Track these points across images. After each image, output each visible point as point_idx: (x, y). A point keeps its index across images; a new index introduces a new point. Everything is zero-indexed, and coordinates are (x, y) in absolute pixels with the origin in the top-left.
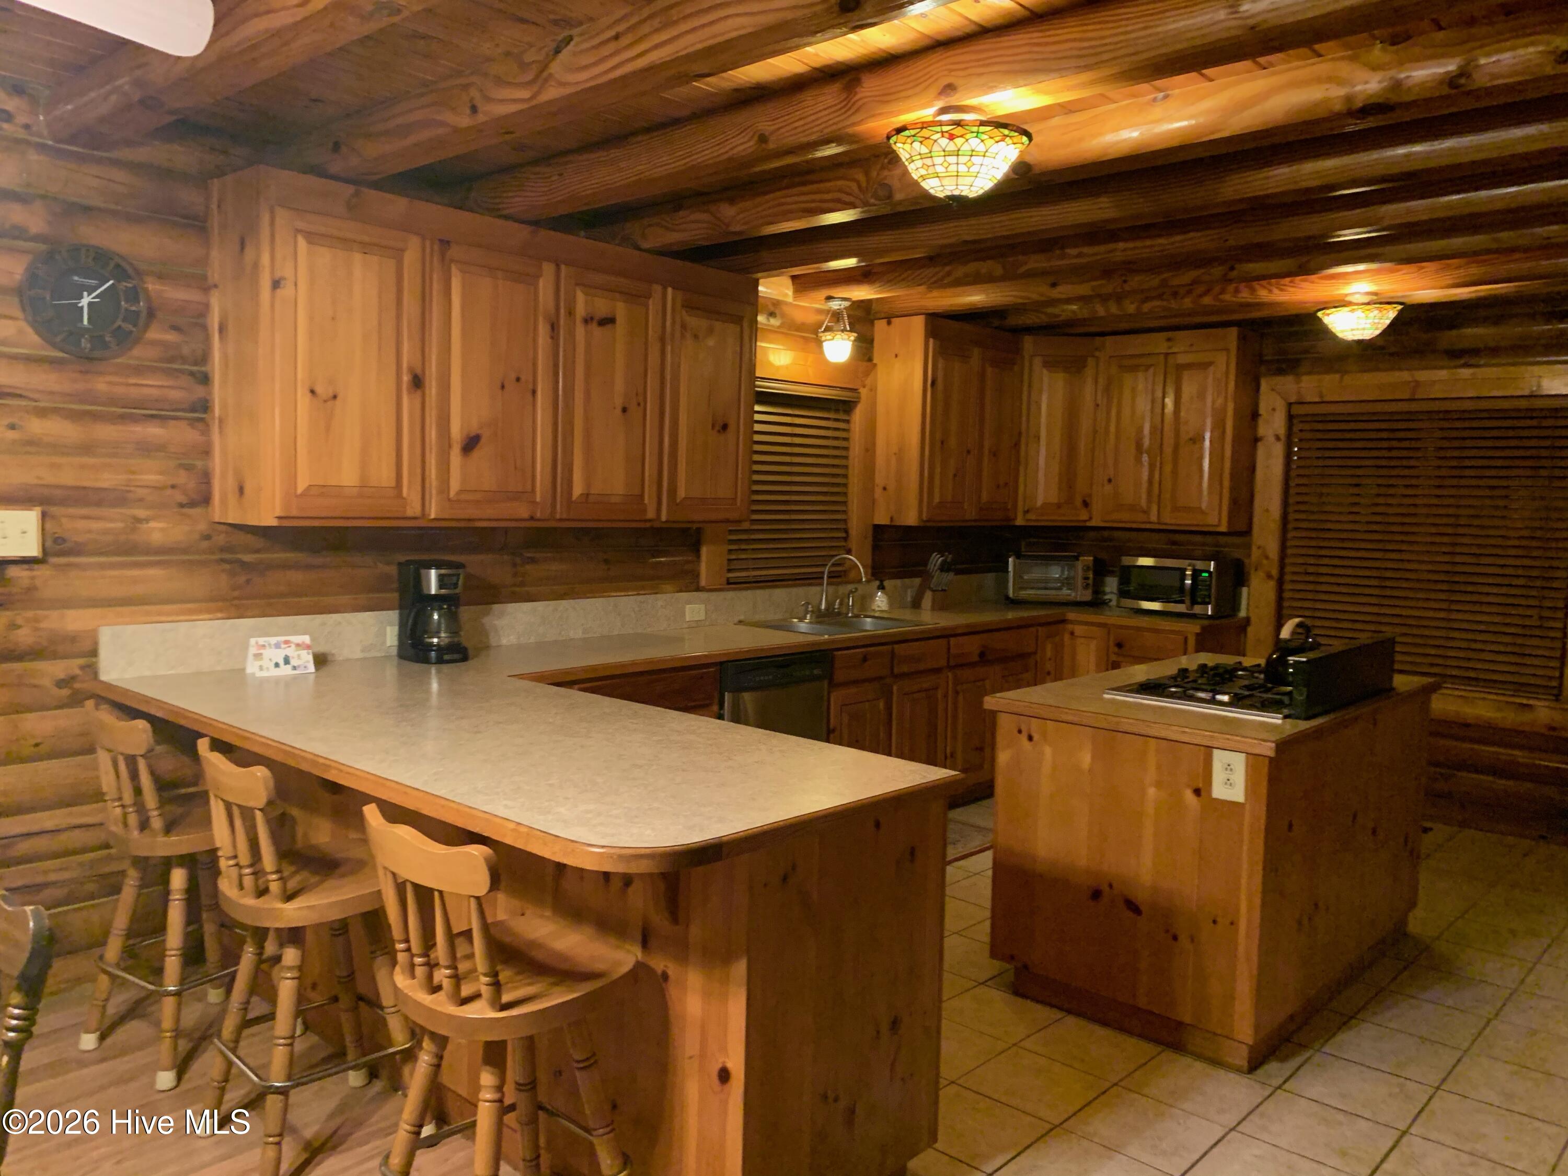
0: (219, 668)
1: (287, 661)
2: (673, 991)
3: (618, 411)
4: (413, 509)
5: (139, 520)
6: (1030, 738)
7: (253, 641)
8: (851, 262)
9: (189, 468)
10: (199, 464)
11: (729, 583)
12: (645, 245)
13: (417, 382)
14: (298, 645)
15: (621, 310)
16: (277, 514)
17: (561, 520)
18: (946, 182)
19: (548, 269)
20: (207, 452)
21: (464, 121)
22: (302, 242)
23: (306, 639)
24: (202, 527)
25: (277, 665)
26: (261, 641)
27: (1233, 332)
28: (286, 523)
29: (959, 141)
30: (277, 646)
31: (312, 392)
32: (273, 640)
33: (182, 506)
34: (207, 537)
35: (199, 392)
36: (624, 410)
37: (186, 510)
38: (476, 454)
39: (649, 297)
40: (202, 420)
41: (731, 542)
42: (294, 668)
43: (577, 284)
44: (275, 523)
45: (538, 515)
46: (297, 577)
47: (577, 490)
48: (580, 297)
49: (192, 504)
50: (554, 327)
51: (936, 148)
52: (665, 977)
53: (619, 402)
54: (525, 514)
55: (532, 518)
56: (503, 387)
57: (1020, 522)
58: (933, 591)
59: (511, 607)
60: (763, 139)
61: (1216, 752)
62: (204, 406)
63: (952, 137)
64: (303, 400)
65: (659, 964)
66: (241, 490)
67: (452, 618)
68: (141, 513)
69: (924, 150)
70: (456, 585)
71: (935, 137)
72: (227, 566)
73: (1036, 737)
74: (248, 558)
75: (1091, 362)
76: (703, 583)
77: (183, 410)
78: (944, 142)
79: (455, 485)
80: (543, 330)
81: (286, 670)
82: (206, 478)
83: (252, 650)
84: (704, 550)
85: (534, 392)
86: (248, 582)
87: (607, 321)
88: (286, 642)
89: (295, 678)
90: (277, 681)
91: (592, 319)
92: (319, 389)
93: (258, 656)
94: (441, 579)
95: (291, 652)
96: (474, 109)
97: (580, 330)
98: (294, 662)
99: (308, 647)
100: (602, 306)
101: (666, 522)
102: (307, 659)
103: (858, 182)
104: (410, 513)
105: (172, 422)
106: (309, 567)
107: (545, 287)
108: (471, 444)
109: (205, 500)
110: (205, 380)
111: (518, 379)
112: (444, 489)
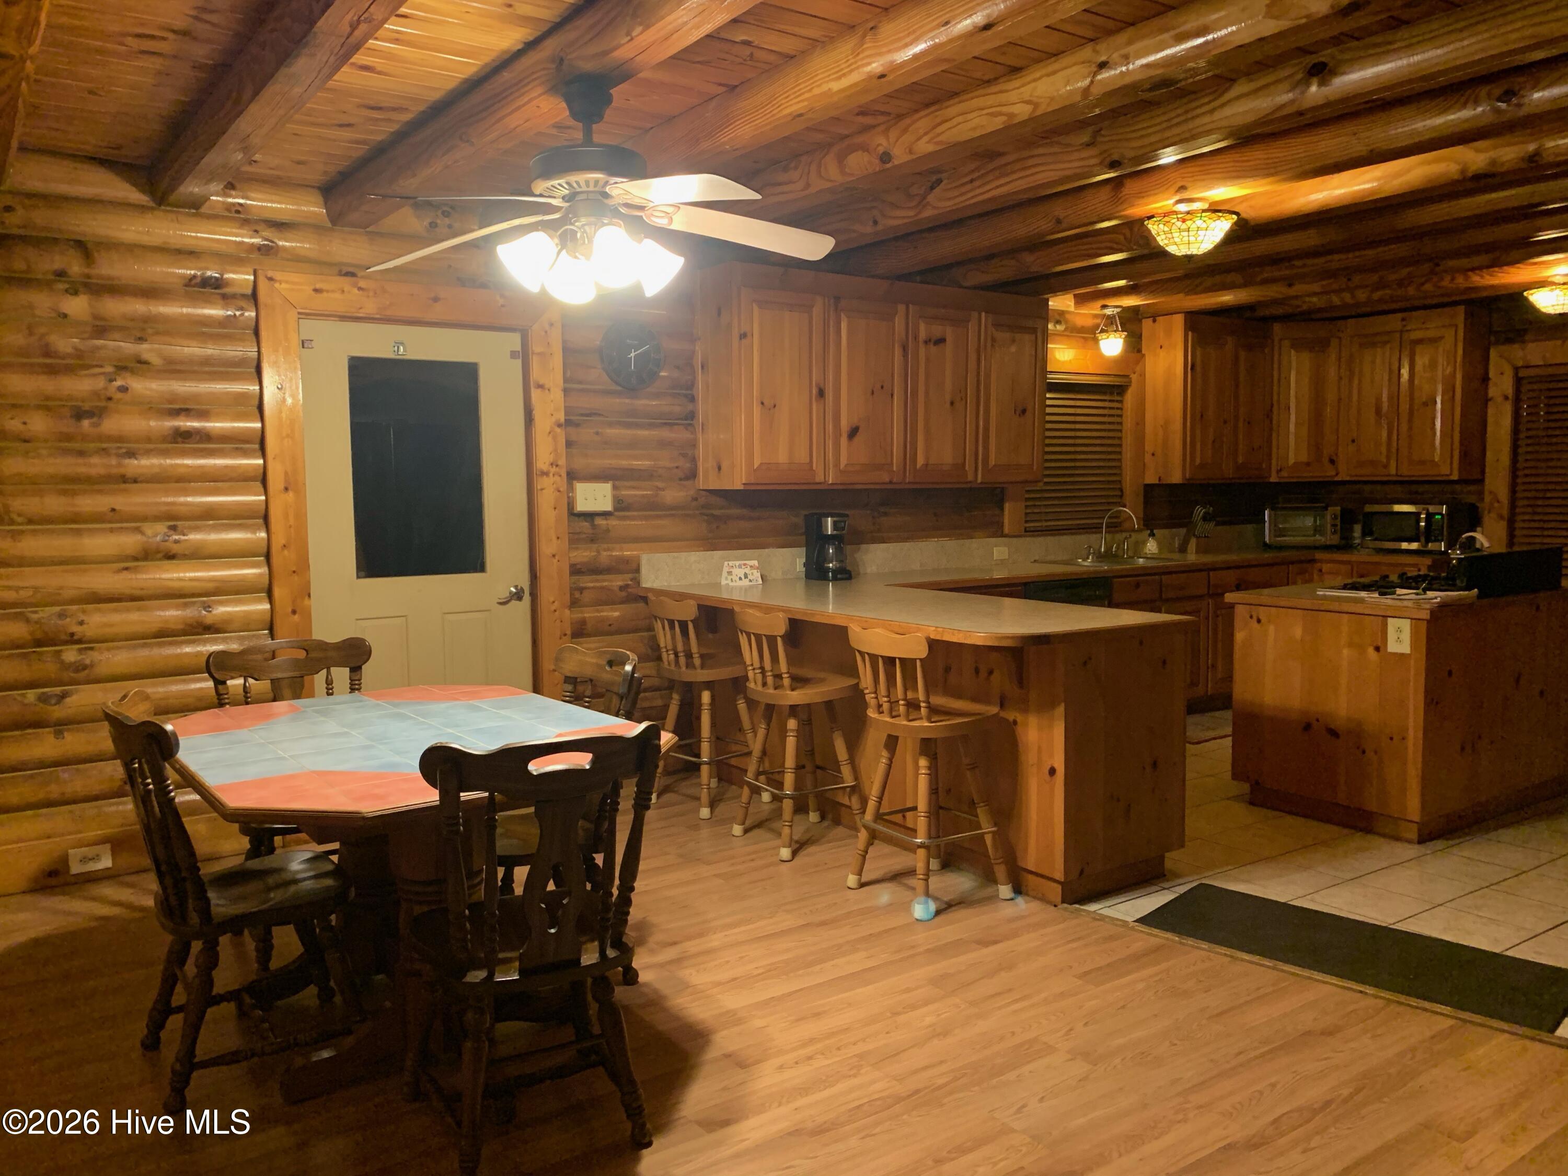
0: (702, 582)
1: (746, 576)
2: (1019, 729)
3: (948, 405)
4: (820, 478)
5: (658, 489)
6: (1259, 621)
7: (726, 563)
8: (1122, 283)
9: (684, 455)
10: (691, 453)
11: (1026, 531)
12: (966, 284)
13: (821, 393)
14: (751, 567)
15: (949, 332)
16: (744, 481)
17: (909, 483)
18: (1181, 247)
19: (901, 308)
20: (694, 445)
21: (869, 229)
22: (756, 308)
23: (755, 563)
24: (692, 493)
25: (740, 579)
26: (731, 563)
27: (1461, 309)
28: (748, 488)
29: (1189, 223)
30: (740, 567)
31: (762, 403)
32: (737, 563)
33: (681, 479)
34: (696, 499)
35: (690, 407)
36: (952, 403)
37: (682, 482)
38: (857, 439)
39: (968, 321)
40: (690, 425)
41: (1027, 499)
42: (750, 581)
43: (920, 317)
44: (742, 488)
45: (895, 480)
47: (920, 462)
48: (922, 327)
49: (687, 478)
50: (905, 348)
51: (1174, 227)
52: (1015, 722)
53: (948, 398)
54: (887, 480)
55: (891, 482)
56: (873, 393)
57: (1273, 479)
58: (1198, 537)
59: (873, 547)
60: (1059, 221)
61: (1390, 620)
62: (692, 416)
63: (1184, 221)
64: (757, 410)
65: (1010, 715)
66: (719, 468)
67: (839, 550)
68: (661, 484)
69: (1166, 229)
70: (843, 529)
71: (1173, 221)
72: (706, 518)
73: (1263, 620)
74: (717, 512)
75: (1334, 342)
76: (1006, 530)
77: (682, 419)
78: (1179, 224)
79: (844, 461)
80: (898, 352)
81: (745, 582)
82: (694, 460)
83: (725, 569)
84: (1007, 506)
85: (892, 395)
86: (717, 527)
87: (941, 341)
88: (745, 565)
89: (751, 587)
90: (741, 588)
91: (930, 340)
92: (766, 402)
93: (730, 573)
94: (835, 524)
95: (748, 571)
96: (876, 222)
97: (922, 351)
98: (750, 577)
99: (757, 569)
100: (937, 330)
101: (981, 483)
102: (757, 575)
103: (1124, 235)
104: (817, 480)
105: (676, 427)
107: (899, 322)
108: (853, 432)
109: (692, 475)
110: (692, 399)
111: (882, 387)
112: (837, 464)
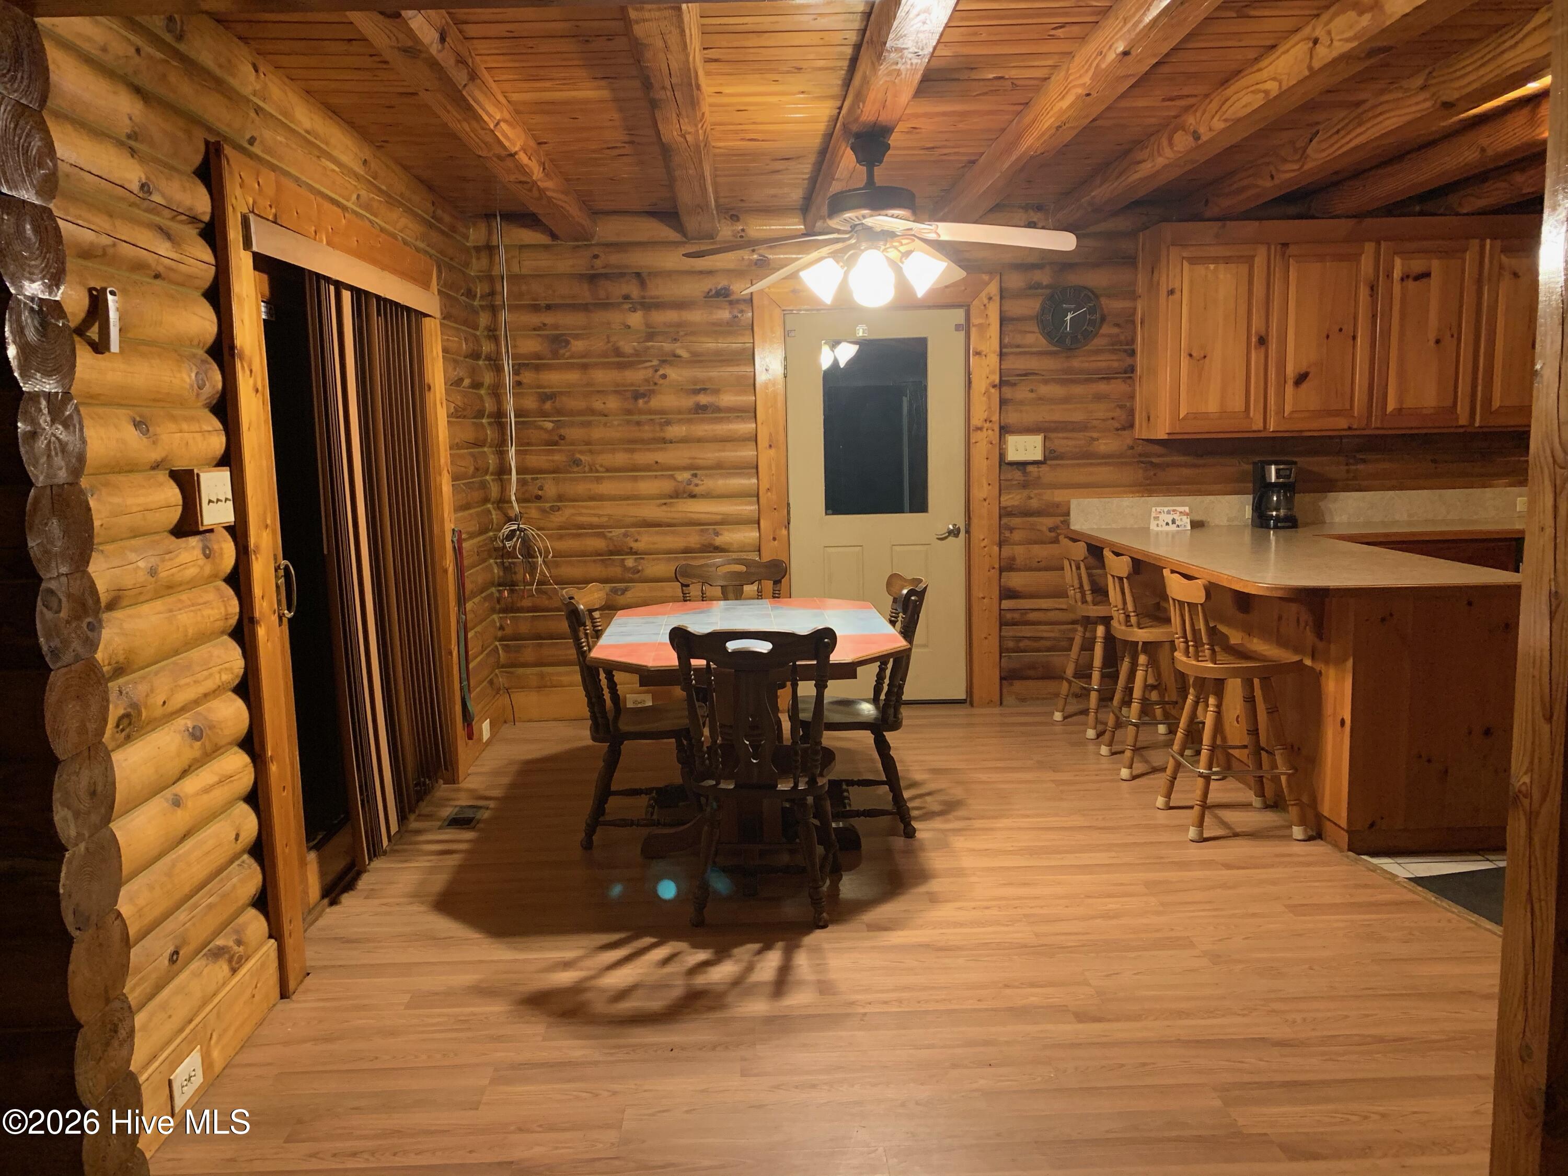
0: (1136, 526)
1: (1174, 521)
2: (1323, 679)
3: (1432, 343)
4: (1258, 425)
5: (1093, 439)
7: (1154, 509)
9: (1122, 407)
10: (1128, 404)
12: (1465, 211)
13: (1262, 341)
14: (1181, 512)
15: (1436, 266)
16: (1169, 432)
17: (1378, 428)
19: (1369, 247)
20: (1132, 397)
21: (1268, 184)
22: (1185, 263)
23: (1187, 509)
24: (1129, 441)
25: (1167, 524)
26: (1159, 509)
28: (1171, 437)
30: (1169, 512)
31: (1191, 355)
32: (1166, 509)
33: (1117, 430)
34: (1132, 448)
35: (1129, 361)
36: (1438, 342)
37: (1120, 432)
38: (1304, 386)
39: (1465, 251)
40: (1130, 378)
42: (1178, 526)
43: (1394, 253)
44: (1166, 437)
45: (1355, 426)
46: (1186, 472)
47: (1391, 406)
48: (1398, 262)
49: (1124, 429)
50: (1373, 288)
52: (1320, 673)
53: (1432, 337)
54: (1346, 427)
55: (1350, 428)
56: (1328, 337)
59: (1343, 495)
62: (1132, 369)
64: (1185, 362)
65: (1319, 666)
66: (1149, 418)
67: (1289, 501)
68: (1095, 435)
70: (1289, 477)
72: (1143, 465)
74: (1155, 460)
77: (1119, 373)
79: (1288, 409)
80: (1364, 292)
81: (1173, 528)
82: (1131, 413)
83: (1153, 515)
85: (1354, 338)
86: (1155, 475)
87: (1427, 275)
88: (1174, 511)
89: (1178, 532)
90: (1167, 533)
91: (1408, 277)
92: (1194, 354)
93: (1157, 518)
94: (1277, 471)
95: (1176, 517)
96: (1272, 177)
97: (1397, 288)
98: (1177, 523)
99: (1187, 514)
100: (1418, 265)
101: (1481, 427)
102: (1186, 522)
104: (1255, 428)
105: (1113, 381)
106: (1195, 466)
107: (1366, 262)
108: (1301, 379)
109: (1131, 426)
110: (1132, 353)
111: (1341, 330)
112: (1281, 410)
